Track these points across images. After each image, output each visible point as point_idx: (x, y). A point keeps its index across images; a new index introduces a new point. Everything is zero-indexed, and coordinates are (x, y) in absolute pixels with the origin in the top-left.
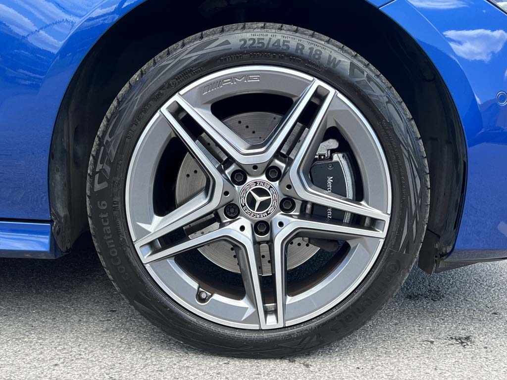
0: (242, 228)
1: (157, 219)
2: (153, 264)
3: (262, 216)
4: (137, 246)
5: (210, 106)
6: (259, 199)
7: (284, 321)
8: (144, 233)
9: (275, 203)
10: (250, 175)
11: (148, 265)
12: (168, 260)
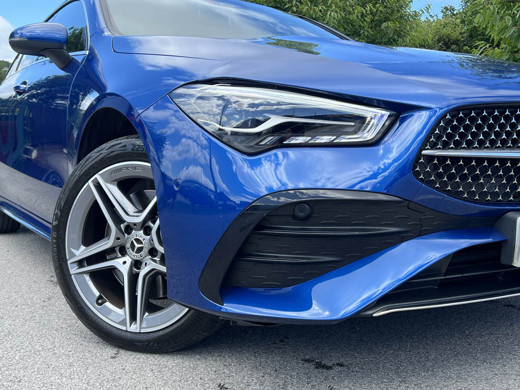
0: (125, 263)
1: (83, 248)
2: (77, 276)
3: (137, 257)
4: (69, 262)
5: (116, 183)
6: (137, 246)
7: (140, 328)
8: (73, 255)
9: (146, 250)
10: (135, 230)
11: (73, 275)
12: (85, 275)
